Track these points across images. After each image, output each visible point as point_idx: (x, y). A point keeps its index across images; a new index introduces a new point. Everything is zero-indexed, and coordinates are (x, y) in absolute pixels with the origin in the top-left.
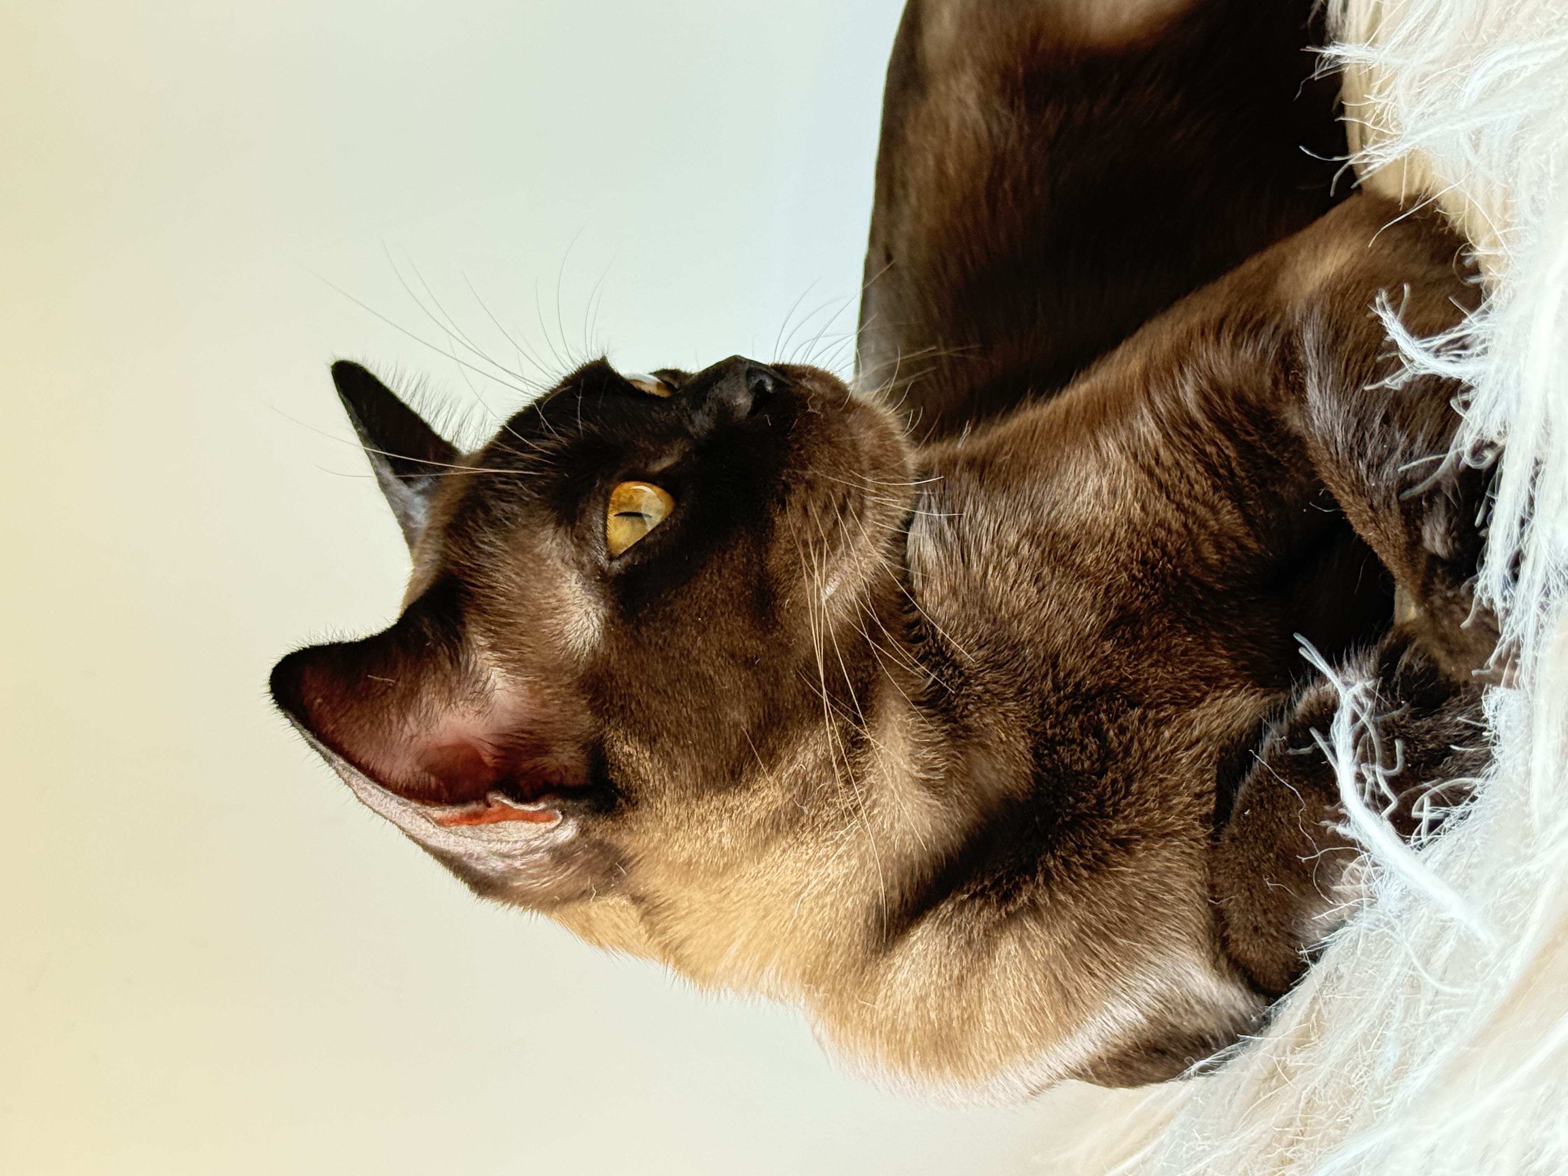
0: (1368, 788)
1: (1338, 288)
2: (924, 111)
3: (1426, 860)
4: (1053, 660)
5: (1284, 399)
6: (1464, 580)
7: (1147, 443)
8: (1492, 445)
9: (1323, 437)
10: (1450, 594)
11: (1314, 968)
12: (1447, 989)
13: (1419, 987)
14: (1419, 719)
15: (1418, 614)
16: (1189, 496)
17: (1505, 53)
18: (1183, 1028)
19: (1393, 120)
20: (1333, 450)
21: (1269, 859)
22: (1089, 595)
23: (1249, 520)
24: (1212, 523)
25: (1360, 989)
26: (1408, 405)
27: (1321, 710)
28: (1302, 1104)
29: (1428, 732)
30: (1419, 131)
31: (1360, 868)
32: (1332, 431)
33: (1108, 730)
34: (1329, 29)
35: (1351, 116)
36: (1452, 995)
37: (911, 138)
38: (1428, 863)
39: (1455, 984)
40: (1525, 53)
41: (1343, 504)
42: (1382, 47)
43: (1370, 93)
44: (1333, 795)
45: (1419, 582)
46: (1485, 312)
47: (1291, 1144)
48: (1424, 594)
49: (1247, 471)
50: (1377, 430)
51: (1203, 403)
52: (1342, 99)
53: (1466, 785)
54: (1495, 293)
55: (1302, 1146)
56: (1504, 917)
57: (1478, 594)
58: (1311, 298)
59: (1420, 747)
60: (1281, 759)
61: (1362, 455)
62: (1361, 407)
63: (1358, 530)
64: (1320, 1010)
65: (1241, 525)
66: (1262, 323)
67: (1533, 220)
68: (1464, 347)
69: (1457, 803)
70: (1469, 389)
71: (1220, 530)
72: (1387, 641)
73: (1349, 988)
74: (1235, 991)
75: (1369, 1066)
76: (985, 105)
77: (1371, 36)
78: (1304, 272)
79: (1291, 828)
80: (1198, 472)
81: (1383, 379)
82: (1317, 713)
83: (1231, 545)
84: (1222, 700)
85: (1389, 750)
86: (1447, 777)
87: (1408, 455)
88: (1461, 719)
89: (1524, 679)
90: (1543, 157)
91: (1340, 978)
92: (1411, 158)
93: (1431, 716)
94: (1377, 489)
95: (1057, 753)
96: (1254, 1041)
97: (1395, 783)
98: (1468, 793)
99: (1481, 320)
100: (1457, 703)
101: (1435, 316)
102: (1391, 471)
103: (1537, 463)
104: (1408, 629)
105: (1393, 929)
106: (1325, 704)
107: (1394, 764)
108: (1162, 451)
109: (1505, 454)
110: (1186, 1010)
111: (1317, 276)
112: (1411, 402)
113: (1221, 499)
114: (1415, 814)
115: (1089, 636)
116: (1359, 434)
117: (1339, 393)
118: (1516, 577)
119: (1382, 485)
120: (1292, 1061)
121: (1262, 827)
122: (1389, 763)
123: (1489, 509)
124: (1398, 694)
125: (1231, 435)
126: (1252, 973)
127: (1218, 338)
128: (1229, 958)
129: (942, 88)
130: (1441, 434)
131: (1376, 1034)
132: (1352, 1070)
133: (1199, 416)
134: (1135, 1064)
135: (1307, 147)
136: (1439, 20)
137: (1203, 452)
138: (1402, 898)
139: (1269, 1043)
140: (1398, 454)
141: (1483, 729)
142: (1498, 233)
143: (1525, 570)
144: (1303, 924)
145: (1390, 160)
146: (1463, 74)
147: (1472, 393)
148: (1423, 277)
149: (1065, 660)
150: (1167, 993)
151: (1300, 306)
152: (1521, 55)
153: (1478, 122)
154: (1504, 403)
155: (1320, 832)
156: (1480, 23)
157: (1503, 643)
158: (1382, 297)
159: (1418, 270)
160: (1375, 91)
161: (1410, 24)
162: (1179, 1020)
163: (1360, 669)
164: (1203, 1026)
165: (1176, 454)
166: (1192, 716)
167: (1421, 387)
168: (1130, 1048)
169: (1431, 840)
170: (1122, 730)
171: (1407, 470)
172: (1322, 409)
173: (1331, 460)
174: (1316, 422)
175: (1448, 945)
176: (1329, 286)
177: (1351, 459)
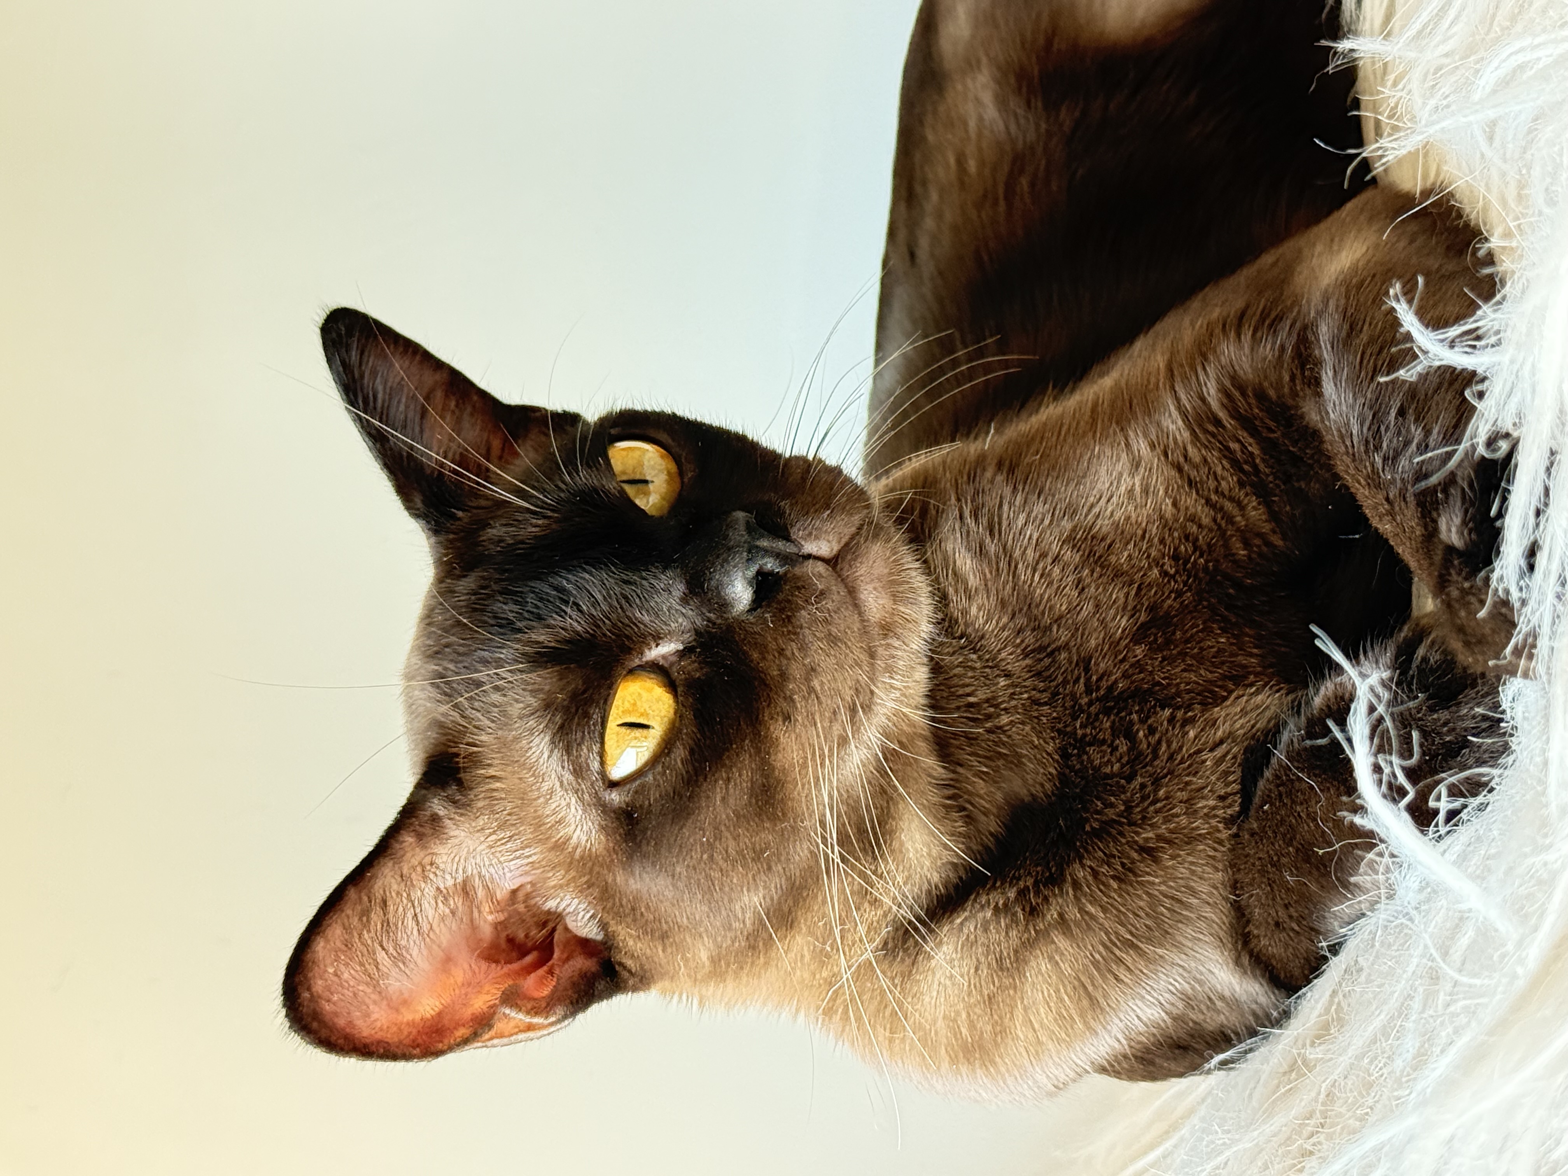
0: (1385, 779)
1: (1354, 281)
2: (942, 109)
3: (1445, 851)
4: (1085, 663)
5: (1301, 394)
6: (1480, 570)
7: (1175, 439)
8: (1507, 435)
9: (1339, 431)
10: (1467, 585)
11: (1334, 961)
12: (1465, 979)
13: (1438, 978)
14: (1436, 711)
15: (1436, 605)
16: (1216, 491)
17: (1517, 45)
18: (1205, 1025)
19: (1407, 113)
20: (1348, 443)
21: (1288, 854)
22: (1122, 595)
23: (1273, 516)
24: (1239, 519)
25: (1379, 981)
26: (1423, 397)
27: (1338, 704)
28: (1322, 1096)
29: (1445, 724)
30: (1433, 123)
31: (1378, 859)
32: (1347, 424)
33: (1138, 731)
34: (1344, 23)
35: (1366, 111)
36: (1470, 986)
37: (931, 137)
38: (1447, 854)
39: (1475, 975)
40: (1539, 45)
41: (1359, 497)
42: (1396, 41)
43: (1384, 86)
44: (1351, 788)
45: (1436, 573)
46: (1499, 303)
47: (1312, 1135)
48: (1441, 586)
49: (1272, 468)
50: (1392, 423)
51: (1225, 401)
52: (1357, 93)
53: (1483, 775)
54: (1509, 284)
55: (1322, 1138)
56: (1522, 908)
57: (1494, 583)
58: (1326, 291)
59: (1437, 741)
60: (1298, 753)
61: (1378, 448)
62: (1377, 400)
63: (1375, 522)
64: (1339, 1004)
65: (1266, 521)
66: (1279, 318)
67: (1547, 210)
68: (1478, 338)
69: (1475, 795)
70: (1483, 380)
71: (1246, 526)
72: (1403, 635)
73: (1369, 981)
74: (1257, 986)
75: (1389, 1058)
76: (1001, 102)
77: (1386, 32)
78: (1320, 266)
79: (1309, 821)
80: (1223, 468)
81: (1398, 370)
82: (1335, 708)
83: (1257, 541)
84: (1245, 698)
85: (1407, 744)
86: (1464, 767)
87: (1424, 447)
88: (1479, 710)
89: (1541, 669)
90: (1556, 149)
91: (1360, 970)
92: (1426, 149)
93: (1448, 708)
94: (1393, 481)
95: (1087, 753)
96: (1274, 1034)
97: (1412, 774)
98: (1486, 784)
99: (1495, 311)
100: (1474, 695)
101: (1449, 308)
102: (1406, 464)
103: (1553, 453)
104: (1424, 621)
105: (1411, 920)
106: (1342, 698)
107: (1411, 756)
108: (1189, 448)
109: (1520, 446)
110: (1208, 1008)
111: (1333, 269)
112: (1426, 395)
113: (1247, 495)
114: (1432, 804)
115: (1121, 639)
116: (1375, 427)
117: (1354, 387)
118: (1531, 567)
119: (1398, 477)
120: (1312, 1054)
121: (1283, 821)
122: (1406, 752)
123: (1504, 499)
124: (1414, 687)
125: (1254, 432)
126: (1273, 967)
127: (1239, 335)
128: (1251, 954)
129: (959, 87)
130: (1456, 426)
131: (1395, 1025)
132: (1371, 1062)
133: (1222, 415)
134: (1157, 1060)
135: (1321, 140)
136: (1452, 13)
137: (1228, 448)
138: (1421, 890)
139: (1289, 1036)
140: (1414, 446)
141: (1501, 720)
142: (1511, 225)
143: (1541, 560)
144: (1324, 917)
145: (1404, 152)
146: (1478, 66)
147: (1487, 383)
148: (1438, 270)
149: (1097, 664)
150: (1190, 991)
151: (1316, 298)
152: (1535, 47)
153: (1491, 114)
154: (1519, 394)
155: (1338, 823)
156: (1494, 16)
157: (1519, 633)
158: (1396, 289)
159: (1434, 263)
160: (1389, 83)
161: (1424, 17)
162: (1202, 1017)
163: (1377, 662)
164: (1225, 1022)
165: (1203, 452)
166: (1216, 716)
167: (1436, 380)
168: (1153, 1044)
169: (1449, 832)
170: (1152, 731)
171: (1423, 462)
172: (1337, 403)
173: (1347, 453)
174: (1332, 415)
175: (1467, 936)
176: (1345, 280)
177: (1367, 451)
